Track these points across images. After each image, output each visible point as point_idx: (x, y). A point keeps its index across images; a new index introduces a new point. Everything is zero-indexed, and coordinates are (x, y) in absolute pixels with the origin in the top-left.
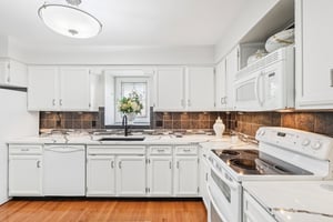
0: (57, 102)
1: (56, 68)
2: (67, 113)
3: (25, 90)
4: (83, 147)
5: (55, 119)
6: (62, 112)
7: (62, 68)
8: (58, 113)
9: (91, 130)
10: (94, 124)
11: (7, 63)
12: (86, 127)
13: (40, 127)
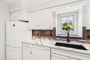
0: (38, 26)
1: (37, 12)
2: (41, 30)
3: (28, 22)
4: (50, 49)
5: (37, 33)
6: (39, 30)
7: (39, 11)
8: (38, 30)
9: (50, 38)
10: (51, 35)
11: (22, 12)
12: (48, 36)
13: (33, 35)
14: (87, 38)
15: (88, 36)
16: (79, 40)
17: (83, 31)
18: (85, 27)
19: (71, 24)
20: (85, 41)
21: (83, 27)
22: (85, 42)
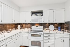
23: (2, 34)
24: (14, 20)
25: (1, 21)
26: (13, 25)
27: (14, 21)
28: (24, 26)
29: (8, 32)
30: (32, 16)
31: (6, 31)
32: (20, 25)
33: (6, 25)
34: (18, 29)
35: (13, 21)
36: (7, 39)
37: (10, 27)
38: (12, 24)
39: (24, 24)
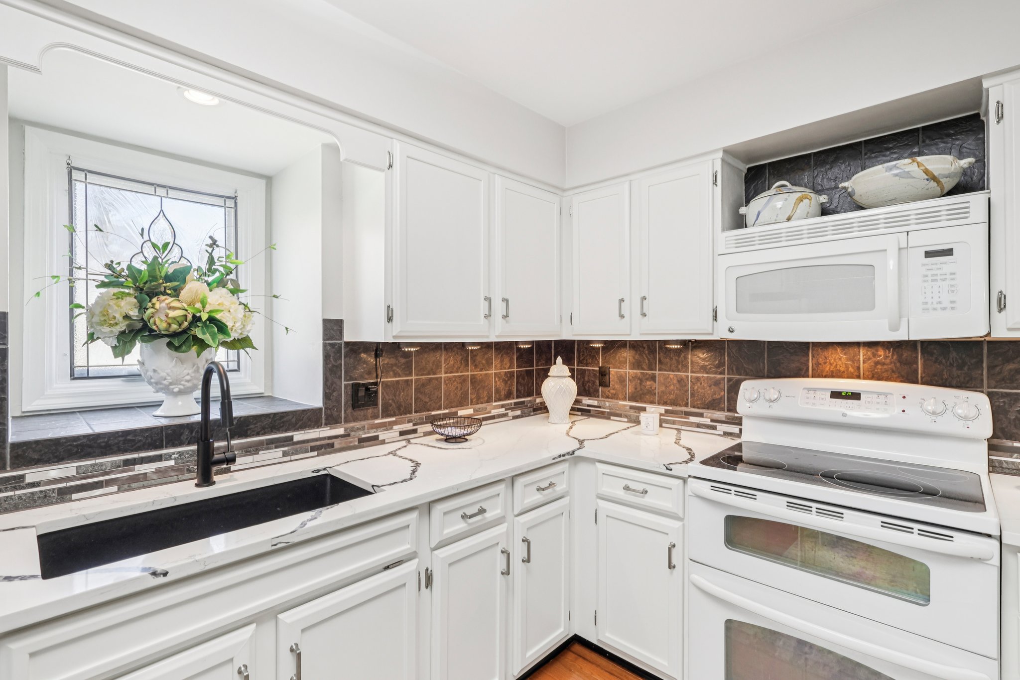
14: (350, 410)
15: (356, 388)
16: (298, 436)
17: (326, 357)
18: (340, 323)
19: (221, 283)
20: (340, 431)
21: (325, 321)
22: (337, 443)
23: (393, 453)
24: (506, 301)
25: (390, 319)
26: (495, 362)
27: (499, 308)
28: (622, 380)
29: (449, 439)
30: (739, 222)
31: (432, 420)
32: (567, 361)
33: (432, 357)
34: (542, 409)
35: (487, 316)
36: (430, 505)
37: (464, 380)
38: (487, 346)
39: (622, 344)
